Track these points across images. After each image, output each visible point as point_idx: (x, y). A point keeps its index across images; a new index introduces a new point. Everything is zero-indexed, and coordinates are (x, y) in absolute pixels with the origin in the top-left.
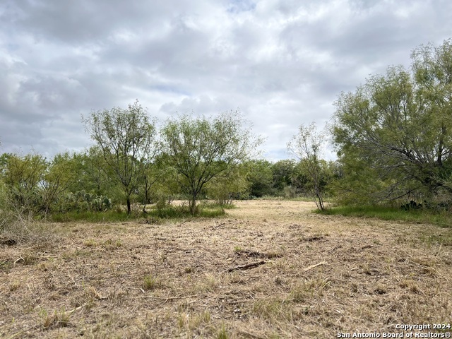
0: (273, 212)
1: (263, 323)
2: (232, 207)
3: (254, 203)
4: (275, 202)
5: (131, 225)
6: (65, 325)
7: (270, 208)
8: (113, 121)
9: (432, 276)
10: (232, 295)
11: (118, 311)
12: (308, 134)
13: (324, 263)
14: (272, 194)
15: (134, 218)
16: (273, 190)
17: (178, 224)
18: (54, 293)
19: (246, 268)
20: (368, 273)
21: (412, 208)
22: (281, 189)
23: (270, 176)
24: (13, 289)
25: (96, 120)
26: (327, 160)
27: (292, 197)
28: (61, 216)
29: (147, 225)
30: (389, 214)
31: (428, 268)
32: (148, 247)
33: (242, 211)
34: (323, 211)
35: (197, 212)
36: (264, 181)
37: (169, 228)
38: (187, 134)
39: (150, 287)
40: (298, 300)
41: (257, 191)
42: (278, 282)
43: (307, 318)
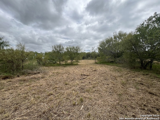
0: (87, 63)
1: (88, 94)
2: (79, 62)
3: (83, 61)
4: (87, 60)
5: (61, 68)
6: (52, 95)
7: (86, 62)
8: (56, 47)
9: (117, 80)
10: (82, 86)
11: (61, 91)
12: (93, 48)
13: (97, 77)
14: (86, 59)
15: (61, 66)
16: (86, 58)
17: (69, 67)
18: (49, 86)
19: (83, 79)
20: (105, 79)
21: (112, 62)
22: (88, 58)
23: (86, 55)
24: (41, 85)
25: (53, 47)
26: (96, 52)
27: (90, 59)
28: (47, 65)
29: (64, 67)
30: (108, 64)
31: (116, 78)
32: (65, 73)
33: (81, 63)
34: (96, 63)
35: (73, 64)
36: (85, 56)
37: (68, 68)
38: (70, 49)
39: (66, 84)
40: (94, 87)
41: (84, 58)
42: (90, 83)
43: (96, 92)
